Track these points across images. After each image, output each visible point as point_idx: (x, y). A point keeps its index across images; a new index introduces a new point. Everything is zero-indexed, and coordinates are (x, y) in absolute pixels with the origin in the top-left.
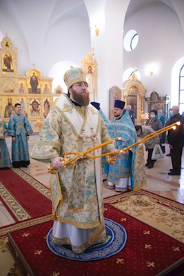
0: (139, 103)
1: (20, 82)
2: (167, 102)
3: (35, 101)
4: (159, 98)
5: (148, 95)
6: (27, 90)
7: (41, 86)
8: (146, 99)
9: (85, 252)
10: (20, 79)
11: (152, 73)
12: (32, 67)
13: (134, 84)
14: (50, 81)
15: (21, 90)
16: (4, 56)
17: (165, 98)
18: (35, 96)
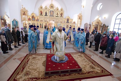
0: (99, 27)
1: (64, 20)
2: (109, 28)
3: (67, 25)
4: (106, 26)
5: (102, 25)
6: (66, 22)
7: (70, 21)
8: (101, 26)
9: (60, 61)
10: (64, 19)
11: (105, 18)
12: (68, 16)
13: (98, 21)
14: (72, 20)
15: (64, 22)
16: (61, 13)
17: (108, 27)
18: (68, 24)
